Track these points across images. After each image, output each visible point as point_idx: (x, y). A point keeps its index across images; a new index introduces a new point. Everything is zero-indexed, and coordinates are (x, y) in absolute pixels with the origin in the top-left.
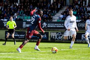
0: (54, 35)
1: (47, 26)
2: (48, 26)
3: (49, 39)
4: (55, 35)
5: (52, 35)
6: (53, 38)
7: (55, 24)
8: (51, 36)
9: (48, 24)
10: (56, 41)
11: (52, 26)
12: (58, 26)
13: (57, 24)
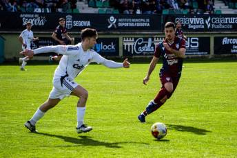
0: (129, 44)
1: (117, 23)
2: (120, 25)
3: (121, 54)
4: (132, 44)
5: (125, 44)
6: (129, 50)
7: (133, 20)
8: (124, 46)
9: (120, 20)
10: (134, 57)
11: (127, 25)
12: (138, 25)
13: (137, 20)
